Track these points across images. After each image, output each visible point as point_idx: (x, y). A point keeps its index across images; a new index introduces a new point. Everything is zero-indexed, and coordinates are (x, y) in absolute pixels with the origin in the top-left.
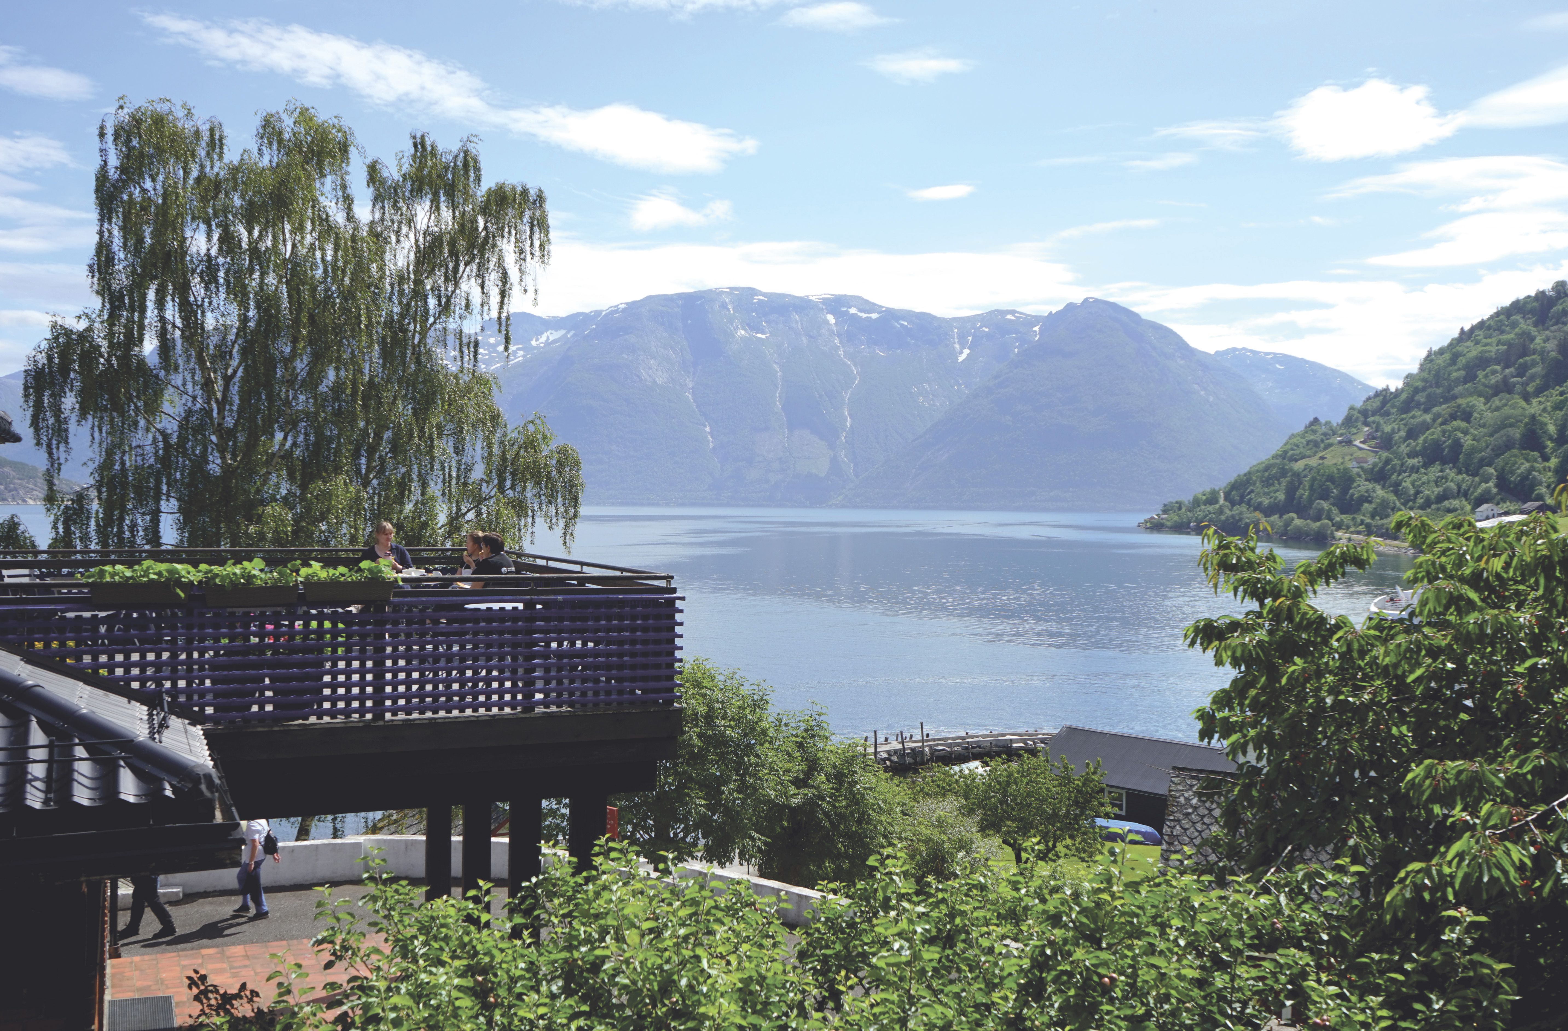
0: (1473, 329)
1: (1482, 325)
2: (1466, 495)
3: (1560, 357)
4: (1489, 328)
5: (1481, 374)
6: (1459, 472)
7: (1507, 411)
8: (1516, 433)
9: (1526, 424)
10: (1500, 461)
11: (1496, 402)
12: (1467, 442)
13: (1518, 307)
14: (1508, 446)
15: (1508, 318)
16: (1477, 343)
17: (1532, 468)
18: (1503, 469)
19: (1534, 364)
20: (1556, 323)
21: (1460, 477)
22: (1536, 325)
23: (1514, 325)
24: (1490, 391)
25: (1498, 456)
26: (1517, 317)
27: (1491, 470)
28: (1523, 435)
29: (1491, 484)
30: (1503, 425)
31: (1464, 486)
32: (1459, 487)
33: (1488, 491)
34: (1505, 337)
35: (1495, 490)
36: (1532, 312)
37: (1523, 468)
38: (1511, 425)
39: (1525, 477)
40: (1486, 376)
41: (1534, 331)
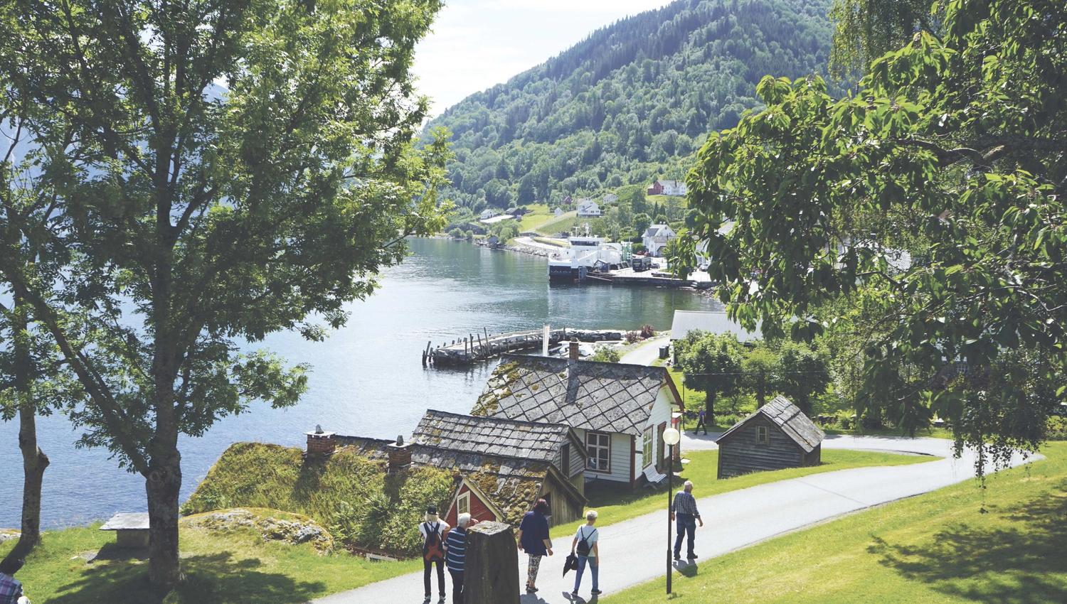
0: (452, 109)
1: (458, 106)
2: (468, 205)
3: (508, 127)
4: (462, 108)
5: (463, 135)
6: (462, 192)
7: (486, 156)
8: (494, 169)
9: (499, 164)
10: (487, 185)
11: (479, 151)
12: (465, 174)
13: (475, 98)
14: (490, 177)
15: (473, 103)
16: (457, 117)
17: (507, 189)
18: (489, 190)
19: (492, 130)
20: (499, 107)
21: (463, 195)
22: (488, 107)
23: (477, 108)
24: (473, 145)
25: (485, 182)
26: (477, 103)
27: (482, 190)
28: (498, 171)
29: (483, 198)
30: (486, 165)
31: (467, 200)
32: (464, 201)
33: (482, 203)
34: (473, 114)
35: (486, 202)
36: (485, 100)
37: (502, 189)
38: (490, 165)
39: (504, 194)
40: (466, 137)
41: (488, 111)
